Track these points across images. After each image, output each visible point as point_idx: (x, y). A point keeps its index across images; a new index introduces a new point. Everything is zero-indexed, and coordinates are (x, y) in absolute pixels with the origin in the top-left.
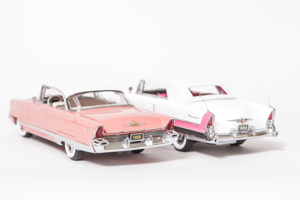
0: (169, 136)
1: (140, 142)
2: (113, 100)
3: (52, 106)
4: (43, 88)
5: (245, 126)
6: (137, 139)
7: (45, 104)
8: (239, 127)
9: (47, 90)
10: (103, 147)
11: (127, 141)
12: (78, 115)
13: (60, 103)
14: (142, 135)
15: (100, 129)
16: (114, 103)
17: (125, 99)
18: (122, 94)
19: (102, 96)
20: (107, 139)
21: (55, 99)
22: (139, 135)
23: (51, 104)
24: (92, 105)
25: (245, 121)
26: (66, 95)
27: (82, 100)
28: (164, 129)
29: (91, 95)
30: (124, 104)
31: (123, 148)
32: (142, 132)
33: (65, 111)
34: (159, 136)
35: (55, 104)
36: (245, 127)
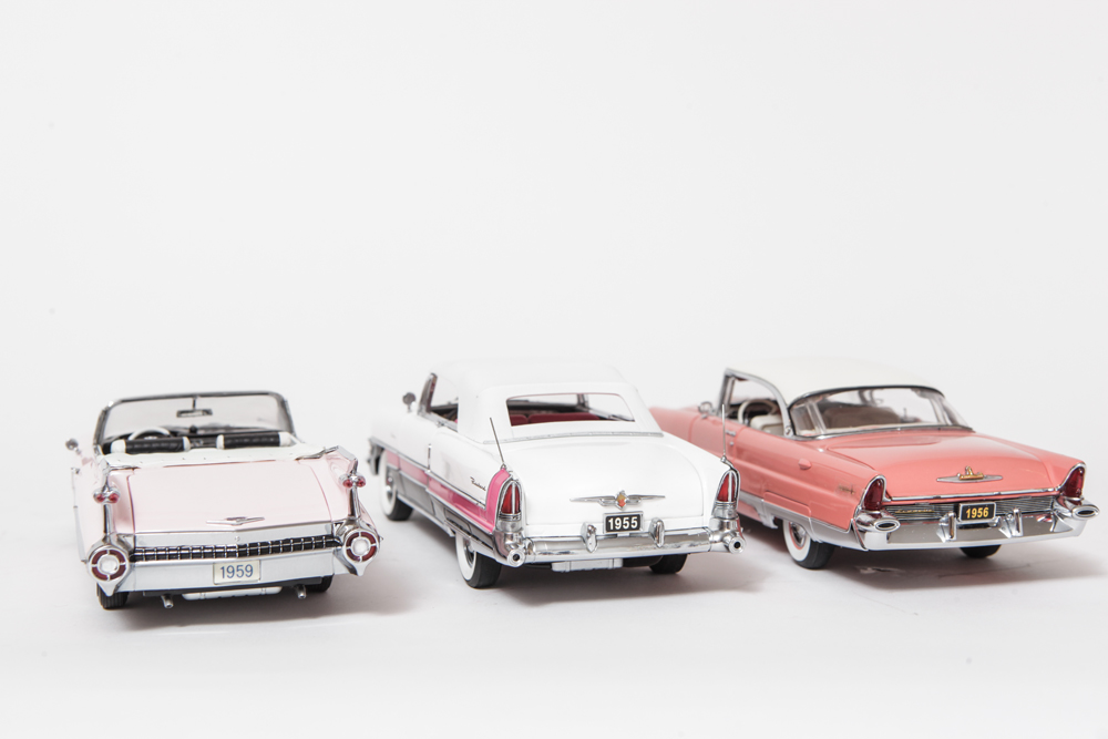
0: (1069, 514)
1: (985, 526)
2: (911, 414)
3: (749, 425)
4: (727, 378)
5: (630, 517)
6: (977, 518)
7: (733, 421)
8: (608, 518)
9: (737, 383)
10: (883, 534)
11: (950, 521)
12: (821, 450)
13: (769, 419)
14: (991, 507)
15: (877, 487)
16: (916, 420)
17: (946, 409)
18: (936, 396)
19: (882, 401)
20: (893, 514)
21: (758, 408)
22: (984, 507)
23: (746, 421)
24: (854, 426)
25: (632, 501)
26: (787, 397)
27: (827, 412)
28: (1055, 493)
29: (852, 398)
30: (943, 422)
31: (940, 540)
32: (993, 500)
33: (785, 439)
34: (1041, 513)
35: (758, 421)
36: (630, 521)
